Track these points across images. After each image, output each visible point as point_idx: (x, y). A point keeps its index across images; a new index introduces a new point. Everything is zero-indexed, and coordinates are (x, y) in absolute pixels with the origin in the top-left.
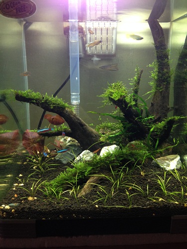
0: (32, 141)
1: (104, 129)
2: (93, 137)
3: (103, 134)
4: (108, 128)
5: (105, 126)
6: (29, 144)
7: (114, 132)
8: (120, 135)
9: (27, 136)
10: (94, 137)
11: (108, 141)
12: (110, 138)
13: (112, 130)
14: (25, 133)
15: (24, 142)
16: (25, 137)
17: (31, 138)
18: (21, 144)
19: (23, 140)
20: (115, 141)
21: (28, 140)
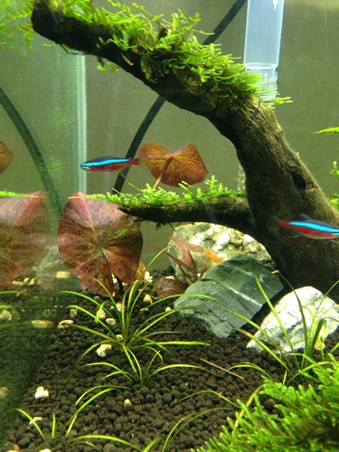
0: (95, 236)
6: (85, 248)
9: (75, 216)
14: (69, 205)
15: (63, 240)
16: (68, 221)
17: (91, 224)
18: (54, 246)
19: (61, 230)
21: (79, 234)
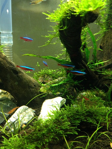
1: (44, 77)
2: (31, 87)
3: (44, 83)
4: (48, 75)
5: (45, 74)
7: (57, 80)
8: (64, 84)
10: (33, 88)
11: (50, 93)
12: (52, 88)
13: (54, 78)
20: (59, 91)
